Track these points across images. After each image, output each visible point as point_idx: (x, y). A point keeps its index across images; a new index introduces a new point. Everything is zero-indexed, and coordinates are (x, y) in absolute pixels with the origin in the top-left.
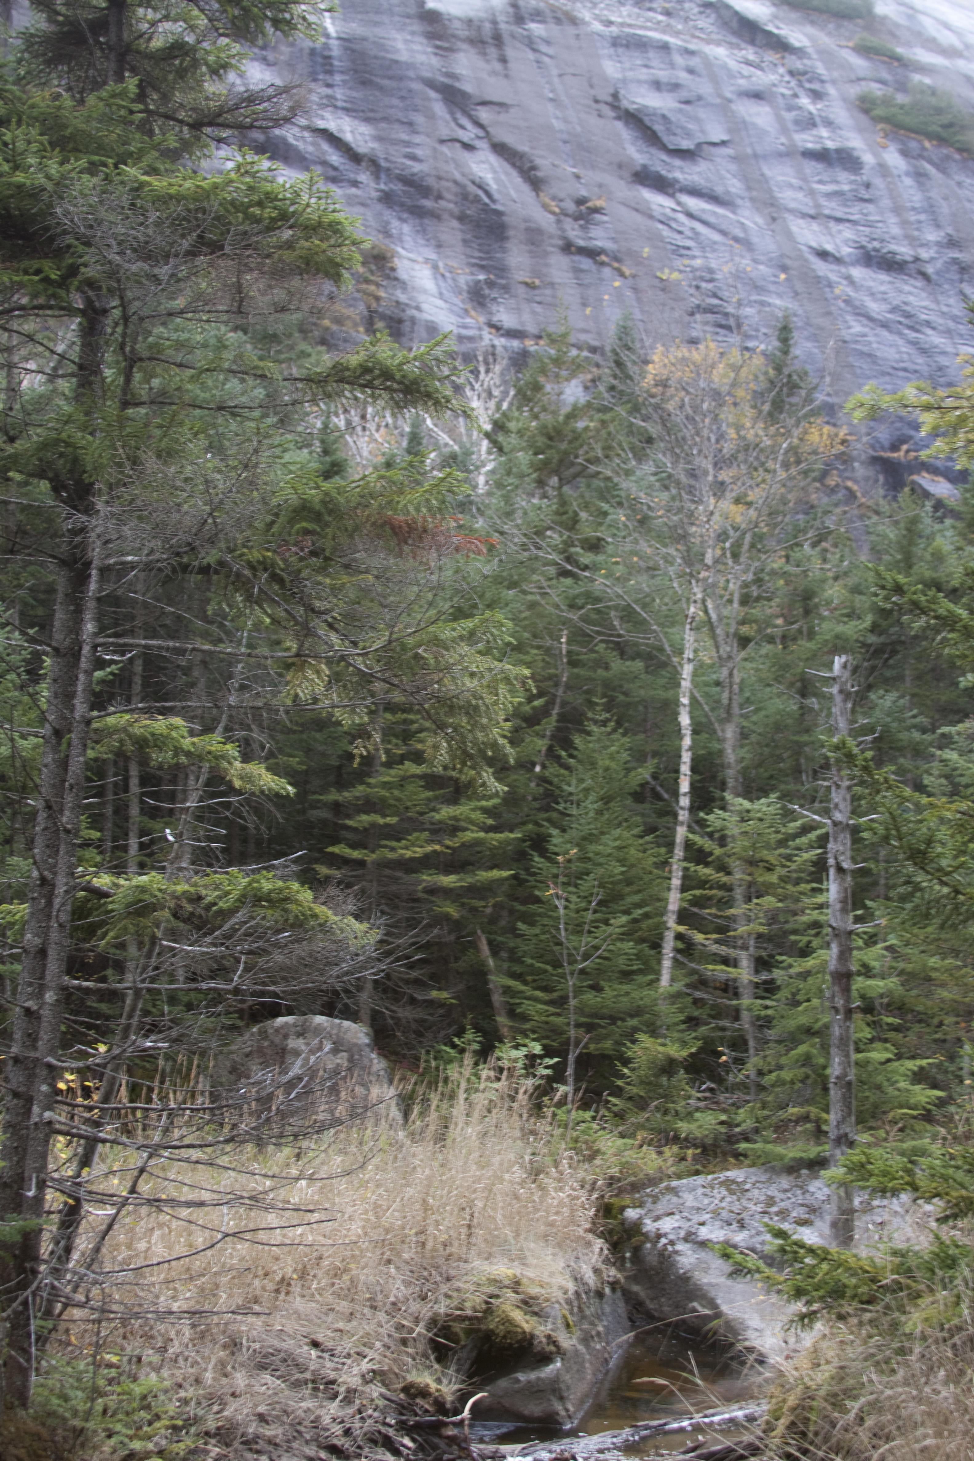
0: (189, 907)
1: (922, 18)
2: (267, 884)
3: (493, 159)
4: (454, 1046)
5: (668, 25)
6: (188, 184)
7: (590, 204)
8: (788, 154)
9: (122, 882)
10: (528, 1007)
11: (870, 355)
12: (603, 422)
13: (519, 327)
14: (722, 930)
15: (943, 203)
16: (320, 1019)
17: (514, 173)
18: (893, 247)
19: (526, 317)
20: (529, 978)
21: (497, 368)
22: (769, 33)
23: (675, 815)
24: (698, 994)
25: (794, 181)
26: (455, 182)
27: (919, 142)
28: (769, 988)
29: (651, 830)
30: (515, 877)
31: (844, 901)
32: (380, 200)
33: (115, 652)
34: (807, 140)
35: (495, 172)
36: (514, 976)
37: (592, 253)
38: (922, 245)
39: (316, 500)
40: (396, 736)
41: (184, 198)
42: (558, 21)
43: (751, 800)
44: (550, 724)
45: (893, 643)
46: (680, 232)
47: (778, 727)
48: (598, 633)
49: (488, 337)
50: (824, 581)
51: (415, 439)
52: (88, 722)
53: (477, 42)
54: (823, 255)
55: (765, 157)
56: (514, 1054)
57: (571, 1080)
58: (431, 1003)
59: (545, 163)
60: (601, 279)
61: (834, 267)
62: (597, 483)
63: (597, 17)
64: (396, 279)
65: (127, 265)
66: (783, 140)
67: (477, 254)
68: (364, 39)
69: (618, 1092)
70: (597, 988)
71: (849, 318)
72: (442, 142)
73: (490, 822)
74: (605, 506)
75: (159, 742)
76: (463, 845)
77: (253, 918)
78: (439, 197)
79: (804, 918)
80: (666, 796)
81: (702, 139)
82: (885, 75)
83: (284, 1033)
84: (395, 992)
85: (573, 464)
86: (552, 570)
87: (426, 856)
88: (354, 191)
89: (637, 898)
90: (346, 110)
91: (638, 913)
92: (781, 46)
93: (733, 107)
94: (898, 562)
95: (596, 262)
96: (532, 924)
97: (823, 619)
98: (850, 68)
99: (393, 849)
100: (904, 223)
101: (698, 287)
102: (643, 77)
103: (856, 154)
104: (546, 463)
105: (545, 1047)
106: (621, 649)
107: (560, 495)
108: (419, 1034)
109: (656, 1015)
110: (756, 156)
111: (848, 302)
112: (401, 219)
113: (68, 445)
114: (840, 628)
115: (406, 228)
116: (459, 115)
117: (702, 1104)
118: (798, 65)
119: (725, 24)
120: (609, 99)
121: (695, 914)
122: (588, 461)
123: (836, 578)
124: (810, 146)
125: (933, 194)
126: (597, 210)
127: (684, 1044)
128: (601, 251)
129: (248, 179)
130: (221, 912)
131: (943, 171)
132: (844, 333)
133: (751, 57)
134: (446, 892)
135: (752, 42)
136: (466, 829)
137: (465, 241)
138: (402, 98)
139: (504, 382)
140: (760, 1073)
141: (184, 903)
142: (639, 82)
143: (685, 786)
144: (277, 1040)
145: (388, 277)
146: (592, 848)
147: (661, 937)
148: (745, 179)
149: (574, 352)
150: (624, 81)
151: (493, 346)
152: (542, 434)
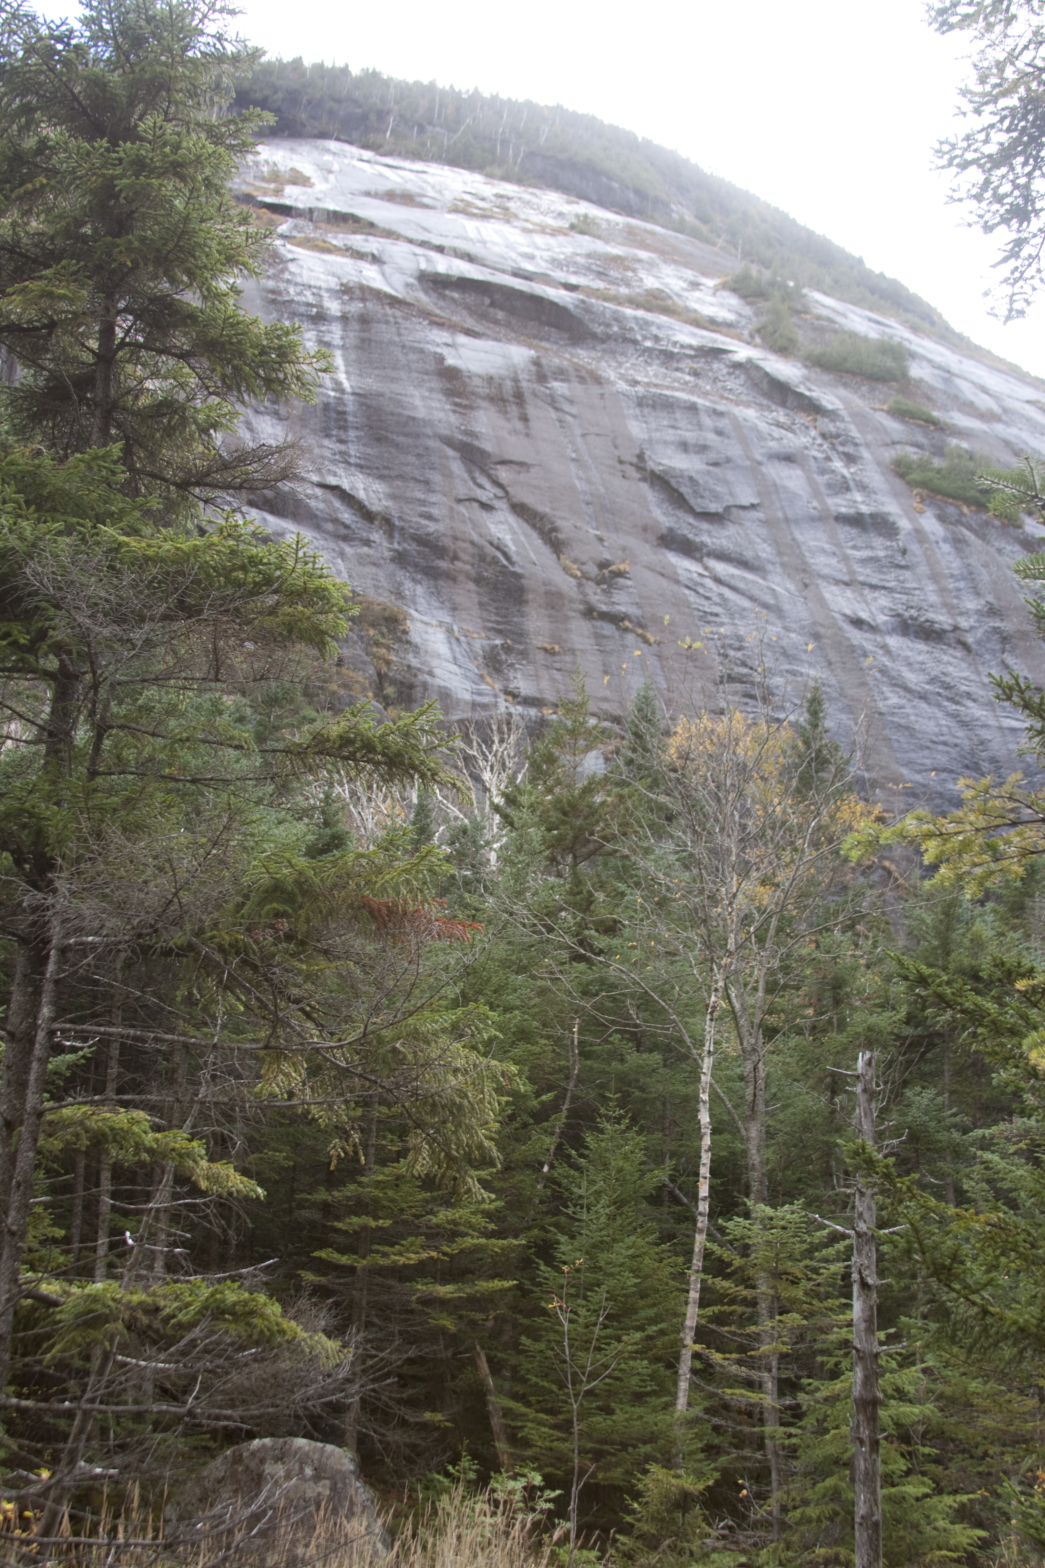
0: (145, 1320)
1: (958, 381)
2: (232, 1295)
3: (512, 519)
4: (448, 1475)
5: (696, 386)
6: (167, 546)
7: (613, 568)
8: (822, 518)
9: (74, 1289)
10: (531, 1431)
11: (907, 728)
12: (621, 797)
13: (537, 695)
14: (742, 1349)
15: (983, 571)
16: (301, 1442)
17: (534, 535)
18: (931, 616)
19: (545, 684)
20: (533, 1399)
21: (513, 738)
22: (801, 395)
23: (695, 1221)
24: (716, 1420)
25: (826, 546)
26: (472, 543)
27: (957, 507)
28: (796, 1414)
29: (666, 1237)
30: (519, 1287)
31: (869, 1320)
32: (393, 560)
33: (75, 1039)
34: (840, 504)
35: (514, 533)
36: (515, 1397)
37: (615, 619)
38: (961, 614)
39: (290, 880)
40: (392, 1132)
41: (163, 560)
42: (582, 380)
43: (774, 1207)
44: (560, 1120)
45: (931, 1036)
46: (707, 598)
47: (806, 1127)
48: (613, 1022)
49: (503, 705)
50: (856, 969)
51: (422, 811)
52: (40, 1114)
53: (498, 400)
54: (858, 623)
55: (796, 521)
56: (511, 1484)
57: (574, 1516)
58: (424, 1426)
59: (566, 524)
60: (624, 646)
61: (868, 635)
62: (612, 861)
63: (622, 377)
64: (408, 642)
65: (97, 629)
66: (815, 504)
67: (493, 618)
68: (381, 395)
69: (626, 1530)
70: (609, 1411)
71: (885, 689)
72: (459, 501)
73: (492, 1226)
74: (622, 887)
75: (119, 1136)
76: (462, 1251)
77: (213, 1333)
78: (455, 558)
79: (832, 1337)
80: (685, 1200)
81: (729, 501)
82: (921, 438)
83: (261, 1457)
84: (386, 1414)
85: (589, 841)
86: (565, 955)
87: (422, 1263)
88: (366, 549)
89: (651, 1312)
90: (360, 467)
91: (652, 1329)
92: (813, 408)
93: (763, 469)
94: (935, 948)
95: (618, 628)
96: (537, 1339)
97: (854, 1009)
98: (885, 431)
99: (385, 1255)
100: (942, 591)
101: (726, 656)
102: (670, 438)
103: (891, 519)
104: (560, 839)
105: (545, 1477)
106: (638, 1040)
107: (575, 874)
108: (410, 1461)
109: (673, 1443)
110: (787, 520)
111: (883, 671)
112: (414, 580)
113: (31, 815)
114: (874, 1019)
115: (420, 590)
116: (477, 474)
117: (720, 1544)
118: (831, 428)
119: (755, 385)
120: (635, 460)
121: (714, 1331)
122: (605, 838)
123: (868, 967)
124: (843, 510)
125: (972, 561)
126: (620, 574)
127: (700, 1475)
128: (625, 617)
129: (231, 543)
130: (180, 1325)
131: (983, 537)
132: (881, 704)
133: (782, 419)
134: (443, 1304)
135: (783, 404)
136: (466, 1235)
137: (481, 604)
138: (419, 456)
139: (518, 753)
140: (784, 1509)
141: (139, 1314)
142: (665, 443)
143: (704, 1190)
144: (253, 1465)
145: (400, 640)
146: (603, 1257)
147: (677, 1358)
148: (776, 544)
149: (592, 721)
150: (650, 441)
151: (510, 715)
152: (556, 809)
